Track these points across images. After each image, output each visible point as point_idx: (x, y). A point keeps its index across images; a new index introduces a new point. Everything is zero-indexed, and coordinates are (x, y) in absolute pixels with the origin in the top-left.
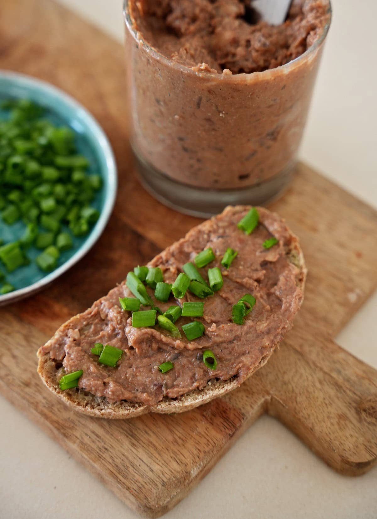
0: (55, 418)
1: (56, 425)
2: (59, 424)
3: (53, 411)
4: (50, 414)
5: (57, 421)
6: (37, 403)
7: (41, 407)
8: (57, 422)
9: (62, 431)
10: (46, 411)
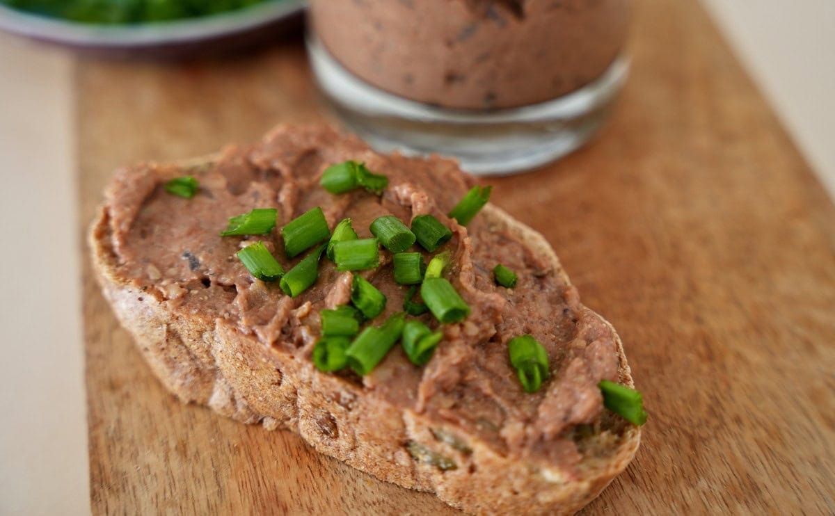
0: (105, 460)
1: (96, 472)
2: (101, 473)
3: (112, 448)
4: (103, 450)
5: (104, 467)
6: (102, 421)
7: (101, 431)
8: (101, 469)
9: (96, 486)
10: (102, 442)
